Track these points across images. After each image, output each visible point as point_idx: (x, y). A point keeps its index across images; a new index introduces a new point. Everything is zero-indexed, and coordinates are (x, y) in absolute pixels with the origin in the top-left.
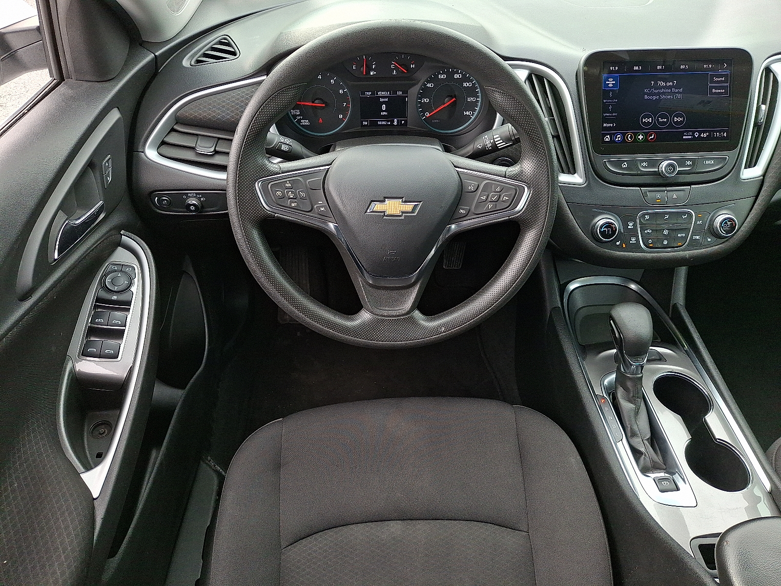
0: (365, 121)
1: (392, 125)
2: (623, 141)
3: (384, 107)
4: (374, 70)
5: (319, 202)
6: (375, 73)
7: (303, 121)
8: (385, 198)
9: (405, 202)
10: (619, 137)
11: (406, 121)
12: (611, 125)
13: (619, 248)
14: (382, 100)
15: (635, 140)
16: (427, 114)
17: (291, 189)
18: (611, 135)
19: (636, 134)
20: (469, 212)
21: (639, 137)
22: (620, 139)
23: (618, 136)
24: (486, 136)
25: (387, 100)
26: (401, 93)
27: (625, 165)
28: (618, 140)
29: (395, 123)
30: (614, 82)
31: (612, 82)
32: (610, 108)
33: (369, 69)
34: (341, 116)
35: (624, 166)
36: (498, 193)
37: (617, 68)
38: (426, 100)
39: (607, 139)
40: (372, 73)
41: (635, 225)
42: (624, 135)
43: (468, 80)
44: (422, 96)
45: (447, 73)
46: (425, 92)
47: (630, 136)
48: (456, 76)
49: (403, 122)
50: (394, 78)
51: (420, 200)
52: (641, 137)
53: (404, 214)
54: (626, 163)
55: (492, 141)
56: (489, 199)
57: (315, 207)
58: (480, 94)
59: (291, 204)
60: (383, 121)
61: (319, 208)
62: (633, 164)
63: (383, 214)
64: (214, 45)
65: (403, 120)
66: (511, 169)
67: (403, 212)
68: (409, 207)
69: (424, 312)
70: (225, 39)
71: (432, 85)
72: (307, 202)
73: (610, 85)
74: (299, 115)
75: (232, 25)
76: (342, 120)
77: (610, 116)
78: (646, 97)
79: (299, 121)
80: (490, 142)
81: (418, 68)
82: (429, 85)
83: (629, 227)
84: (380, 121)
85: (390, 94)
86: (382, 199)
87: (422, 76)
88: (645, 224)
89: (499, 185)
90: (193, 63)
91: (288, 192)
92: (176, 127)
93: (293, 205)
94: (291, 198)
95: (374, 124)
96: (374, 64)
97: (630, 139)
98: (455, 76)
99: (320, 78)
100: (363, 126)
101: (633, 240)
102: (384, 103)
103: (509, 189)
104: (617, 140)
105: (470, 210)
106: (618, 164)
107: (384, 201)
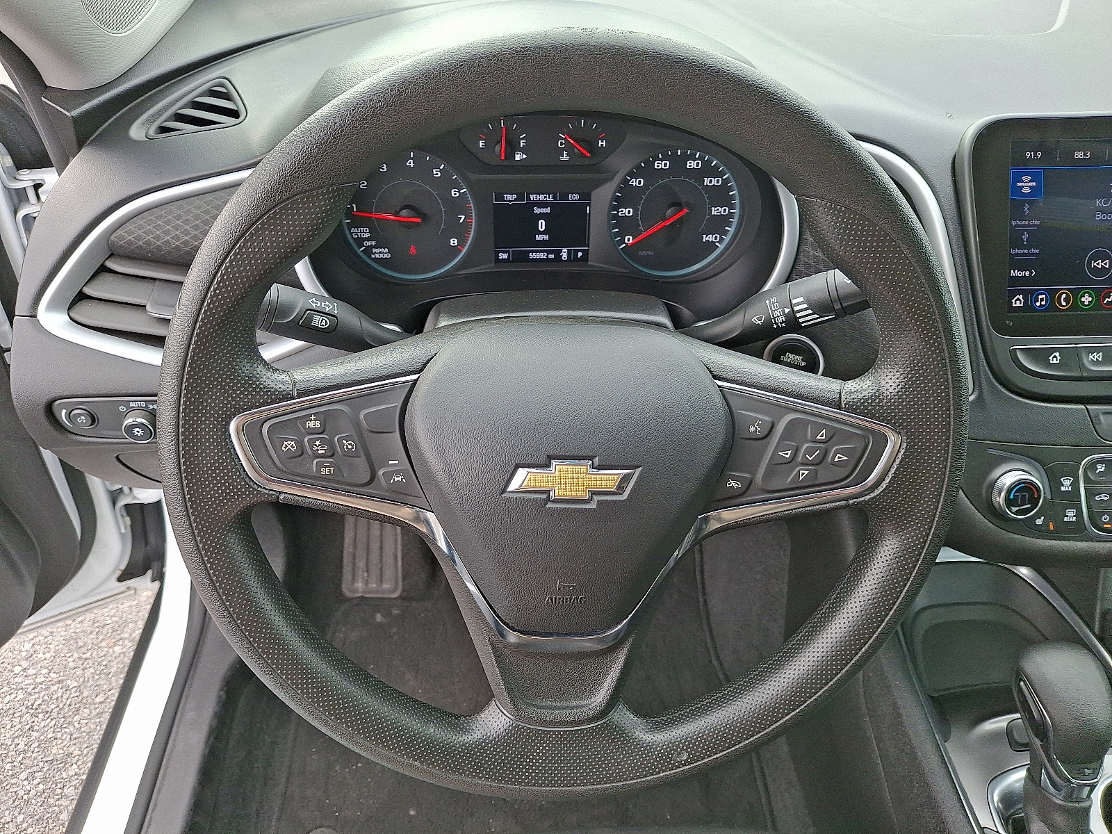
0: (504, 252)
1: (558, 257)
2: (1051, 306)
3: (542, 225)
4: (523, 150)
5: (391, 462)
6: (525, 156)
7: (377, 250)
8: (550, 458)
9: (600, 467)
10: (1042, 300)
11: (586, 253)
12: (1027, 273)
13: (1043, 533)
14: (537, 210)
15: (1076, 306)
16: (629, 239)
17: (322, 433)
18: (1025, 294)
19: (1076, 293)
20: (750, 485)
21: (1083, 299)
22: (1043, 303)
23: (1040, 297)
24: (774, 300)
25: (548, 210)
26: (577, 197)
27: (1055, 359)
28: (1041, 305)
29: (564, 256)
30: (1034, 184)
31: (1030, 184)
32: (1025, 237)
33: (512, 147)
34: (454, 242)
35: (1055, 361)
36: (822, 445)
37: (1039, 155)
38: (626, 212)
39: (1018, 301)
40: (518, 157)
41: (1075, 484)
42: (1052, 294)
43: (714, 172)
44: (619, 202)
45: (672, 158)
46: (625, 196)
47: (1064, 296)
48: (691, 164)
49: (580, 254)
50: (565, 167)
51: (637, 463)
52: (1087, 299)
53: (596, 498)
54: (1057, 354)
55: (787, 310)
56: (799, 459)
57: (381, 472)
58: (736, 201)
59: (318, 470)
60: (540, 251)
61: (388, 475)
62: (1072, 357)
63: (544, 496)
64: (200, 96)
65: (580, 251)
66: (851, 386)
67: (593, 493)
68: (609, 478)
69: (639, 711)
70: (222, 86)
71: (640, 181)
72: (361, 462)
73: (1026, 190)
74: (368, 239)
75: (239, 58)
76: (456, 250)
77: (1023, 254)
78: (1099, 216)
79: (368, 251)
80: (783, 311)
81: (612, 148)
82: (634, 182)
83: (1063, 489)
84: (533, 251)
85: (555, 198)
86: (543, 460)
87: (621, 163)
88: (1094, 482)
89: (825, 426)
90: (152, 132)
91: (312, 442)
92: (110, 264)
93: (325, 471)
94: (322, 456)
95: (521, 258)
96: (522, 139)
97: (1064, 304)
98: (688, 164)
99: (412, 165)
100: (498, 260)
101: (1071, 515)
102: (542, 216)
103: (848, 437)
104: (1038, 304)
105: (752, 481)
106: (1041, 356)
107: (548, 465)
